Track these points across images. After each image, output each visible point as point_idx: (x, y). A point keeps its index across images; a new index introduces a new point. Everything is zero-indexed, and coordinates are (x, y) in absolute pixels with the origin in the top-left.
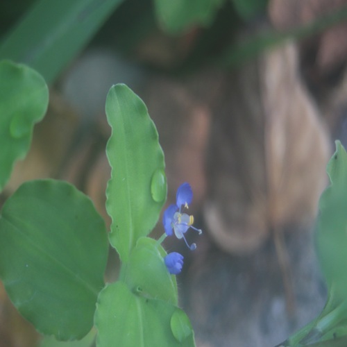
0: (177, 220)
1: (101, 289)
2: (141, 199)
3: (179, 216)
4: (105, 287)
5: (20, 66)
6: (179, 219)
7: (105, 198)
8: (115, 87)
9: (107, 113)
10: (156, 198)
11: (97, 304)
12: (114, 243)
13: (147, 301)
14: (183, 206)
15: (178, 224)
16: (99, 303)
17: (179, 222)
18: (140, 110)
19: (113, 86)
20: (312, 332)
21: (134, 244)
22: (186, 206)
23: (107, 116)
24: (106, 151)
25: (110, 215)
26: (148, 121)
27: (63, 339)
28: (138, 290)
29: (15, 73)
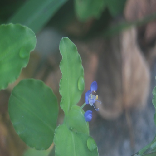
0: (91, 98)
1: (56, 127)
2: (74, 89)
3: (92, 96)
4: (58, 126)
5: (24, 26)
6: (92, 97)
7: (59, 87)
8: (64, 39)
9: (60, 50)
10: (80, 88)
11: (55, 133)
12: (62, 107)
13: (76, 133)
14: (93, 91)
15: (91, 99)
16: (56, 133)
17: (92, 98)
18: (74, 49)
19: (63, 38)
20: (149, 149)
21: (70, 108)
22: (95, 91)
23: (60, 51)
24: (60, 66)
25: (61, 94)
26: (77, 54)
27: (38, 149)
28: (72, 129)
29: (22, 29)
